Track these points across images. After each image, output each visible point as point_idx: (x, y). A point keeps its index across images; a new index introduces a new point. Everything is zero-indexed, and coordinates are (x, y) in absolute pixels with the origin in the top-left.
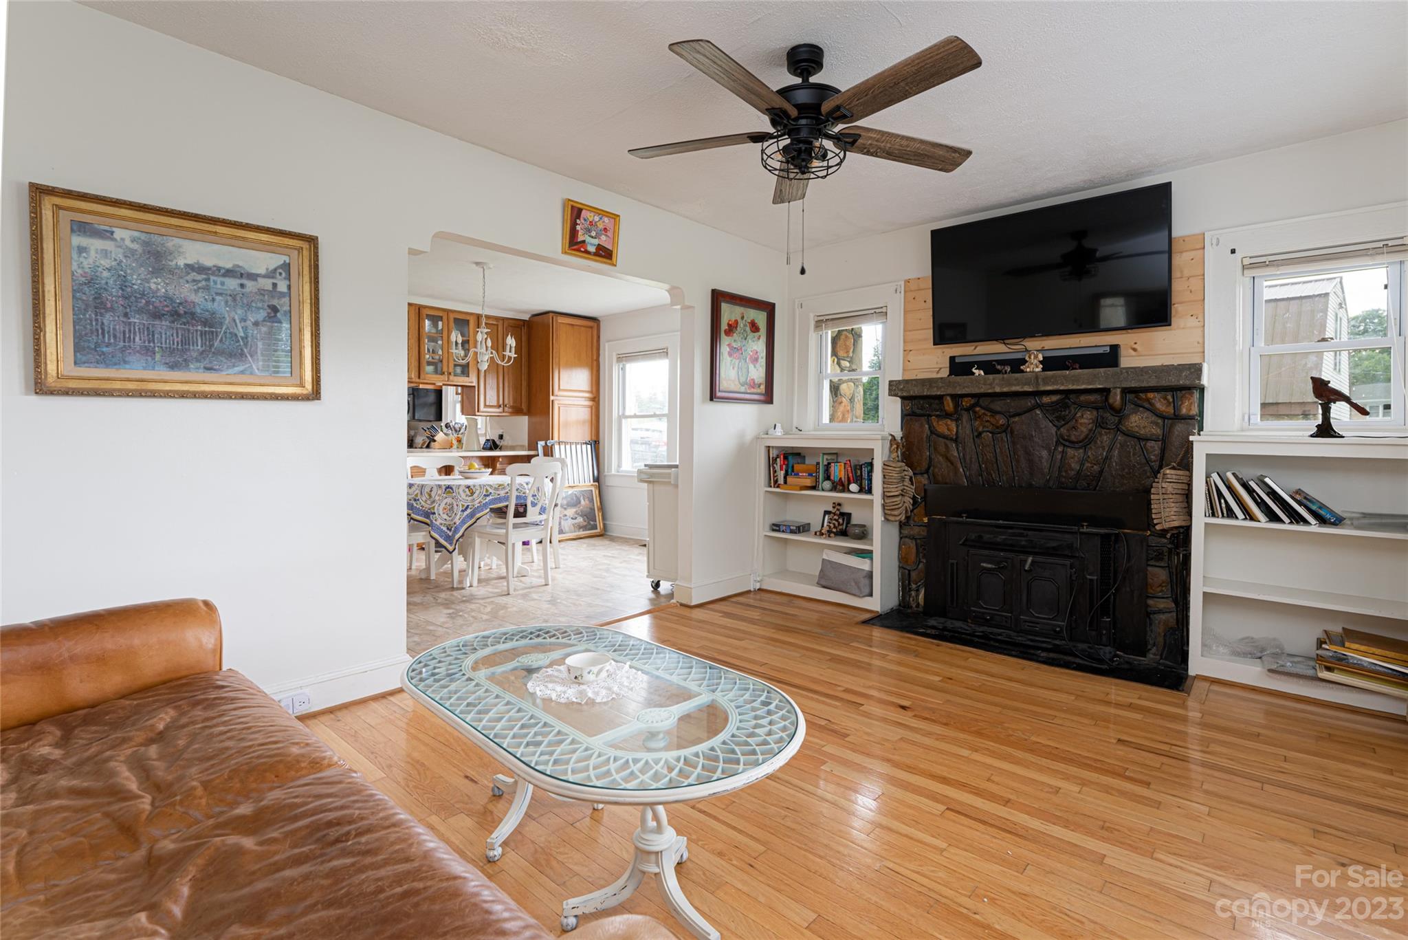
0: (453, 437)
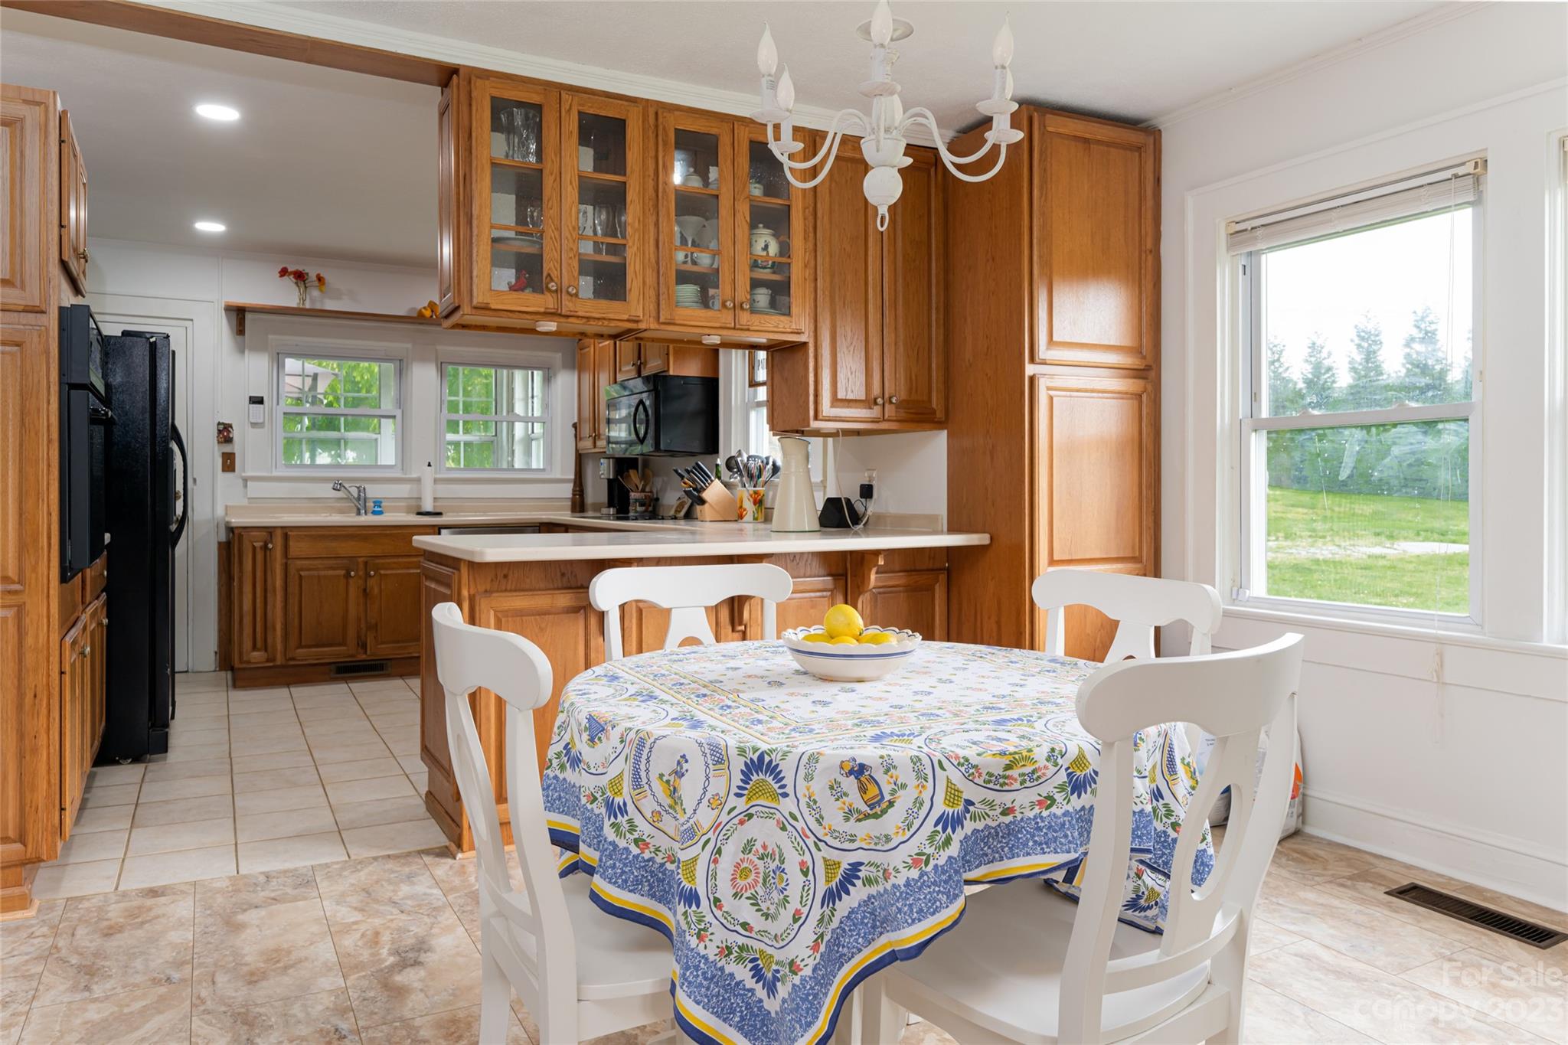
0: (745, 493)
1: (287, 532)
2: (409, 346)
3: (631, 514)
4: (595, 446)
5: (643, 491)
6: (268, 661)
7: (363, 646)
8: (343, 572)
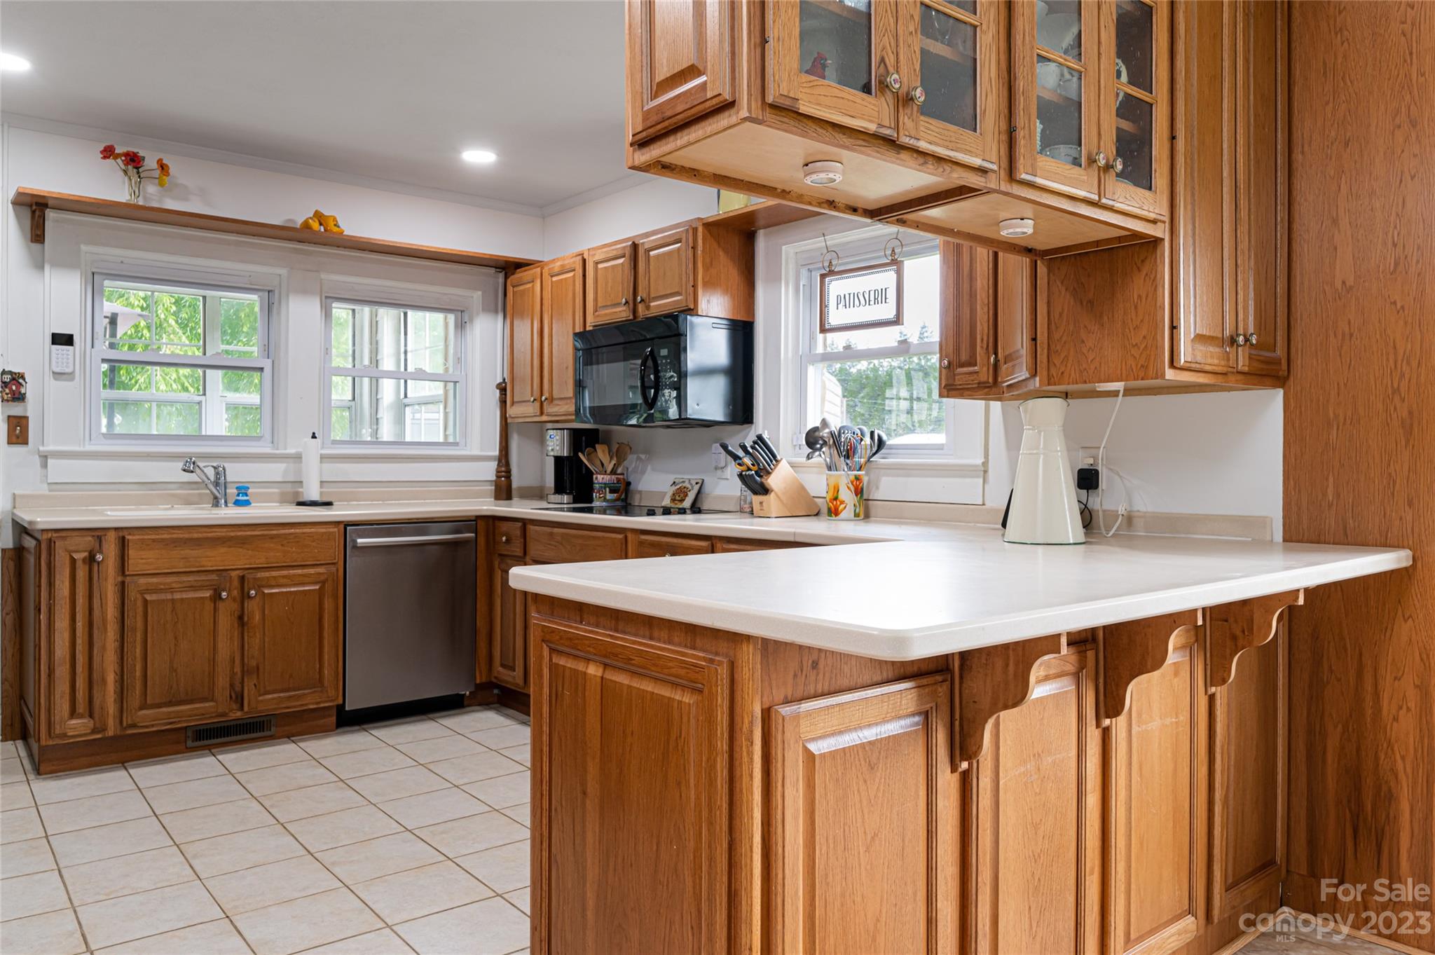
1: (124, 536)
2: (283, 271)
3: (596, 504)
4: (542, 413)
5: (613, 472)
6: (94, 731)
7: (239, 699)
8: (207, 594)
